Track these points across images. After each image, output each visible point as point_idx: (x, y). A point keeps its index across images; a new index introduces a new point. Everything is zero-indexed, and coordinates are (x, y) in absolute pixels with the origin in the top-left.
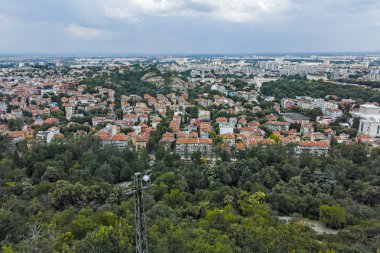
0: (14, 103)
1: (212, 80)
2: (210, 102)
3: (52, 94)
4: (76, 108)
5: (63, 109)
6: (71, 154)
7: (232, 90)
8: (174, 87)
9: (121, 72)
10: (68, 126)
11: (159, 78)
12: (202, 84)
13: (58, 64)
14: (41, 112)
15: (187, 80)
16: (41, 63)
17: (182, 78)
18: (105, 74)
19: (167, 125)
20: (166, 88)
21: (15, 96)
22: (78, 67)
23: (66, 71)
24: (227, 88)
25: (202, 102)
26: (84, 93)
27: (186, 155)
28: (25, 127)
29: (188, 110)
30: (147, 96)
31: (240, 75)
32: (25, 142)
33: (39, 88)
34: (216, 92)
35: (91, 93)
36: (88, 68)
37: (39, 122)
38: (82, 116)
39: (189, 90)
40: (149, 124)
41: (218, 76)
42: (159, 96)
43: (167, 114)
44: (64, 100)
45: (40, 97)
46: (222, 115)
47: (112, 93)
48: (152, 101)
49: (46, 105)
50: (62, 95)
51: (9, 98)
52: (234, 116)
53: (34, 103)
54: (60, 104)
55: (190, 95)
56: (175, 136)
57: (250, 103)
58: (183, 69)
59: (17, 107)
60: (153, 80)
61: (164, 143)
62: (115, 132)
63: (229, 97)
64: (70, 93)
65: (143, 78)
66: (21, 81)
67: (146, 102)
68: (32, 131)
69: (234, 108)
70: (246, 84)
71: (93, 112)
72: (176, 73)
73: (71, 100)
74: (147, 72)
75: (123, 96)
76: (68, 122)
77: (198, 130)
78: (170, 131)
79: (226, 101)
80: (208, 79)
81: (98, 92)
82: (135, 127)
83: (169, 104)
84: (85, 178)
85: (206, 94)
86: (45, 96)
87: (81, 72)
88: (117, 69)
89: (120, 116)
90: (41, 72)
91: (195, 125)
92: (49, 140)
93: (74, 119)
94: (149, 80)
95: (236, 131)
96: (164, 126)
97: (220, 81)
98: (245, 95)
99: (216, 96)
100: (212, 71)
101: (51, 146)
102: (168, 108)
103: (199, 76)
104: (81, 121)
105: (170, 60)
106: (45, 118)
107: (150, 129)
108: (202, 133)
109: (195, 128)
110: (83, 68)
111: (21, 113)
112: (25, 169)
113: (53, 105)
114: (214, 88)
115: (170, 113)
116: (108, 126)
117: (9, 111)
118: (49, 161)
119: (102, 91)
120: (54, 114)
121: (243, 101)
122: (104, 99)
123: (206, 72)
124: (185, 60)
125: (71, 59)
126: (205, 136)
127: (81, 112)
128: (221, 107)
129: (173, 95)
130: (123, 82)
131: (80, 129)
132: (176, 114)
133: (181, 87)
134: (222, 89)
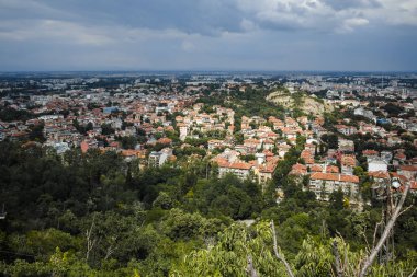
0: (129, 120)
1: (356, 104)
2: (353, 130)
3: (167, 112)
4: (191, 129)
5: (177, 129)
6: (185, 179)
7: (383, 116)
8: (306, 109)
9: (242, 90)
10: (182, 147)
11: (287, 99)
12: (342, 107)
13: (174, 81)
14: (154, 131)
15: (322, 102)
16: (157, 80)
17: (316, 100)
18: (224, 93)
19: (298, 155)
20: (296, 110)
21: (130, 113)
22: (194, 84)
23: (182, 89)
24: (375, 113)
25: (344, 130)
26: (200, 112)
27: (323, 193)
28: (138, 146)
29: (324, 138)
30: (272, 119)
31: (392, 97)
32: (137, 162)
33: (153, 105)
34: (360, 118)
35: (208, 113)
36: (205, 85)
37: (152, 141)
38: (197, 137)
39: (325, 114)
40: (275, 151)
41: (362, 99)
42: (288, 119)
43: (297, 141)
44: (178, 119)
45: (154, 115)
46: (370, 147)
47: (231, 114)
48: (278, 125)
49: (160, 124)
50: (177, 114)
51: (125, 115)
52: (387, 149)
53: (148, 121)
54: (174, 123)
55: (326, 120)
56: (308, 170)
57: (409, 134)
58: (316, 89)
59: (132, 124)
60: (280, 100)
61: (294, 176)
62: (234, 158)
63: (378, 124)
64: (185, 112)
65: (267, 98)
66: (137, 98)
67: (271, 126)
68: (145, 151)
69: (386, 138)
70: (402, 110)
71: (210, 134)
72: (309, 93)
73: (187, 120)
74: (272, 91)
75: (244, 118)
76: (182, 143)
77: (339, 164)
78: (302, 162)
79: (375, 129)
80: (349, 102)
81: (215, 111)
82: (257, 155)
83: (300, 130)
84: (200, 208)
85: (348, 120)
86: (160, 115)
87: (197, 89)
88: (237, 87)
89: (240, 140)
90: (156, 89)
91: (334, 157)
92: (161, 162)
93: (188, 141)
94: (275, 101)
95: (392, 169)
96: (294, 156)
97: (366, 104)
98: (402, 123)
99: (362, 123)
100: (355, 92)
101: (164, 168)
102: (298, 133)
103: (337, 98)
104: (197, 144)
105: (300, 78)
106: (158, 137)
107: (276, 158)
108: (343, 168)
109: (335, 162)
110: (200, 85)
111: (134, 131)
112: (136, 191)
113: (167, 124)
114: (358, 112)
115: (301, 141)
116: (227, 151)
117: (123, 128)
118: (161, 185)
119: (220, 111)
120: (168, 134)
121: (400, 131)
122: (223, 120)
123: (346, 93)
124: (320, 78)
125: (187, 76)
126: (348, 172)
127: (196, 133)
128: (368, 136)
129: (305, 120)
130: (244, 101)
131: (195, 152)
132: (309, 142)
133: (315, 111)
134: (369, 114)
